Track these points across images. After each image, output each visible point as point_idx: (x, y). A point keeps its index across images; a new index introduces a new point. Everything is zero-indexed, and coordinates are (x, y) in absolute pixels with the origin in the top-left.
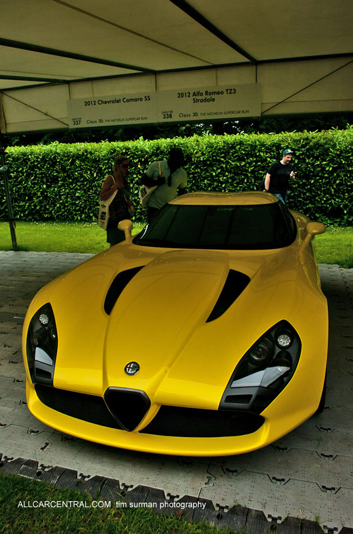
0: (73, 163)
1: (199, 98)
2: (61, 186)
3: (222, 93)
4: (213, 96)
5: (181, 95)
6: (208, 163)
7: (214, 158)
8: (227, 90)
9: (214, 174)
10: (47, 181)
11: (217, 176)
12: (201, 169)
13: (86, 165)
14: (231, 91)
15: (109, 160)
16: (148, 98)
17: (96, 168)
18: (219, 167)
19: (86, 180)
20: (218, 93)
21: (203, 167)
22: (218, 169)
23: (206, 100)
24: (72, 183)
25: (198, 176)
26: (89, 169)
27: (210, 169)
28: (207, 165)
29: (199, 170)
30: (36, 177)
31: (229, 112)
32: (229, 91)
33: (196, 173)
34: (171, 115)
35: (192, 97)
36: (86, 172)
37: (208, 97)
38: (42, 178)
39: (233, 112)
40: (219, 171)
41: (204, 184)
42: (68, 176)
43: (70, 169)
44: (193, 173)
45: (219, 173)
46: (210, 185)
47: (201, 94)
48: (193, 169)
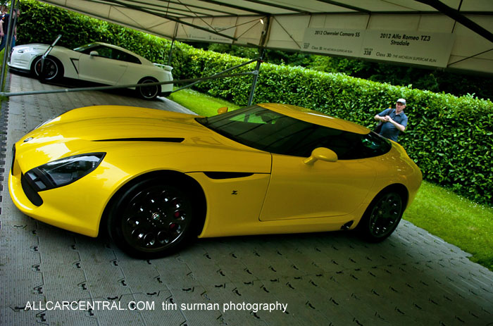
0: (341, 91)
1: (397, 40)
2: (326, 108)
3: (417, 38)
4: (409, 41)
5: (383, 36)
6: (453, 122)
7: (461, 119)
8: (422, 36)
9: (455, 135)
10: (318, 101)
11: (459, 138)
12: (444, 127)
13: (350, 96)
14: (426, 38)
15: (368, 96)
16: (358, 35)
17: (356, 100)
18: (463, 130)
19: (344, 108)
20: (414, 38)
21: (447, 125)
22: (461, 131)
23: (402, 44)
24: (334, 108)
25: (440, 133)
26: (351, 100)
27: (452, 129)
28: (452, 124)
29: (442, 127)
30: (312, 96)
31: (418, 58)
32: (424, 38)
33: (438, 129)
34: (370, 52)
35: (391, 39)
36: (347, 102)
37: (404, 41)
38: (316, 98)
39: (421, 59)
40: (462, 134)
41: (443, 143)
42: (334, 101)
43: (336, 96)
44: (435, 129)
45: (462, 136)
46: (448, 145)
47: (399, 37)
48: (437, 124)
